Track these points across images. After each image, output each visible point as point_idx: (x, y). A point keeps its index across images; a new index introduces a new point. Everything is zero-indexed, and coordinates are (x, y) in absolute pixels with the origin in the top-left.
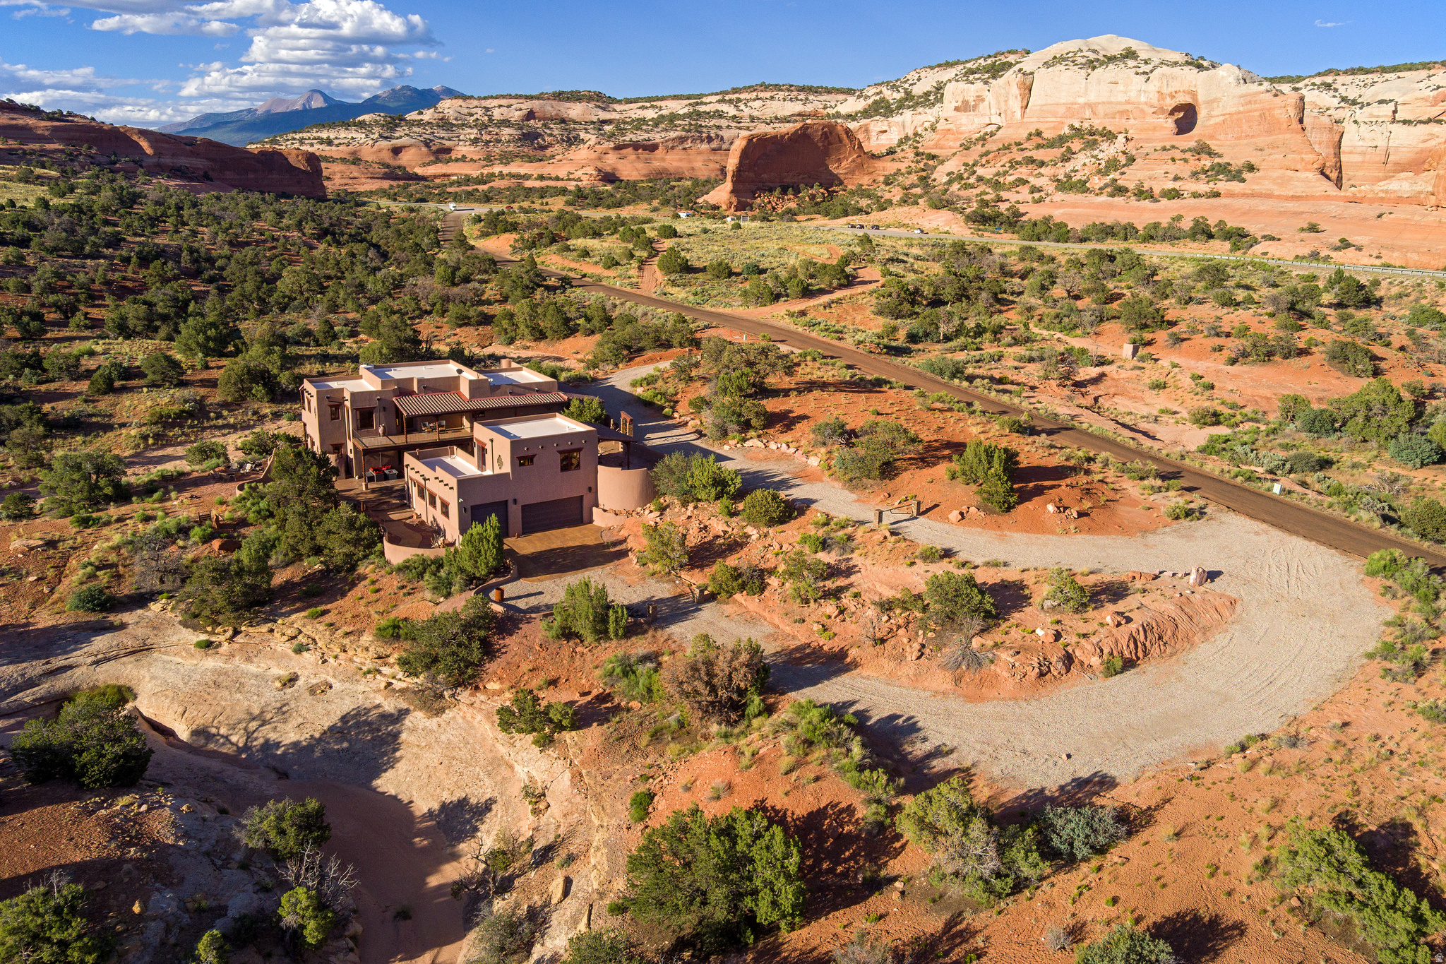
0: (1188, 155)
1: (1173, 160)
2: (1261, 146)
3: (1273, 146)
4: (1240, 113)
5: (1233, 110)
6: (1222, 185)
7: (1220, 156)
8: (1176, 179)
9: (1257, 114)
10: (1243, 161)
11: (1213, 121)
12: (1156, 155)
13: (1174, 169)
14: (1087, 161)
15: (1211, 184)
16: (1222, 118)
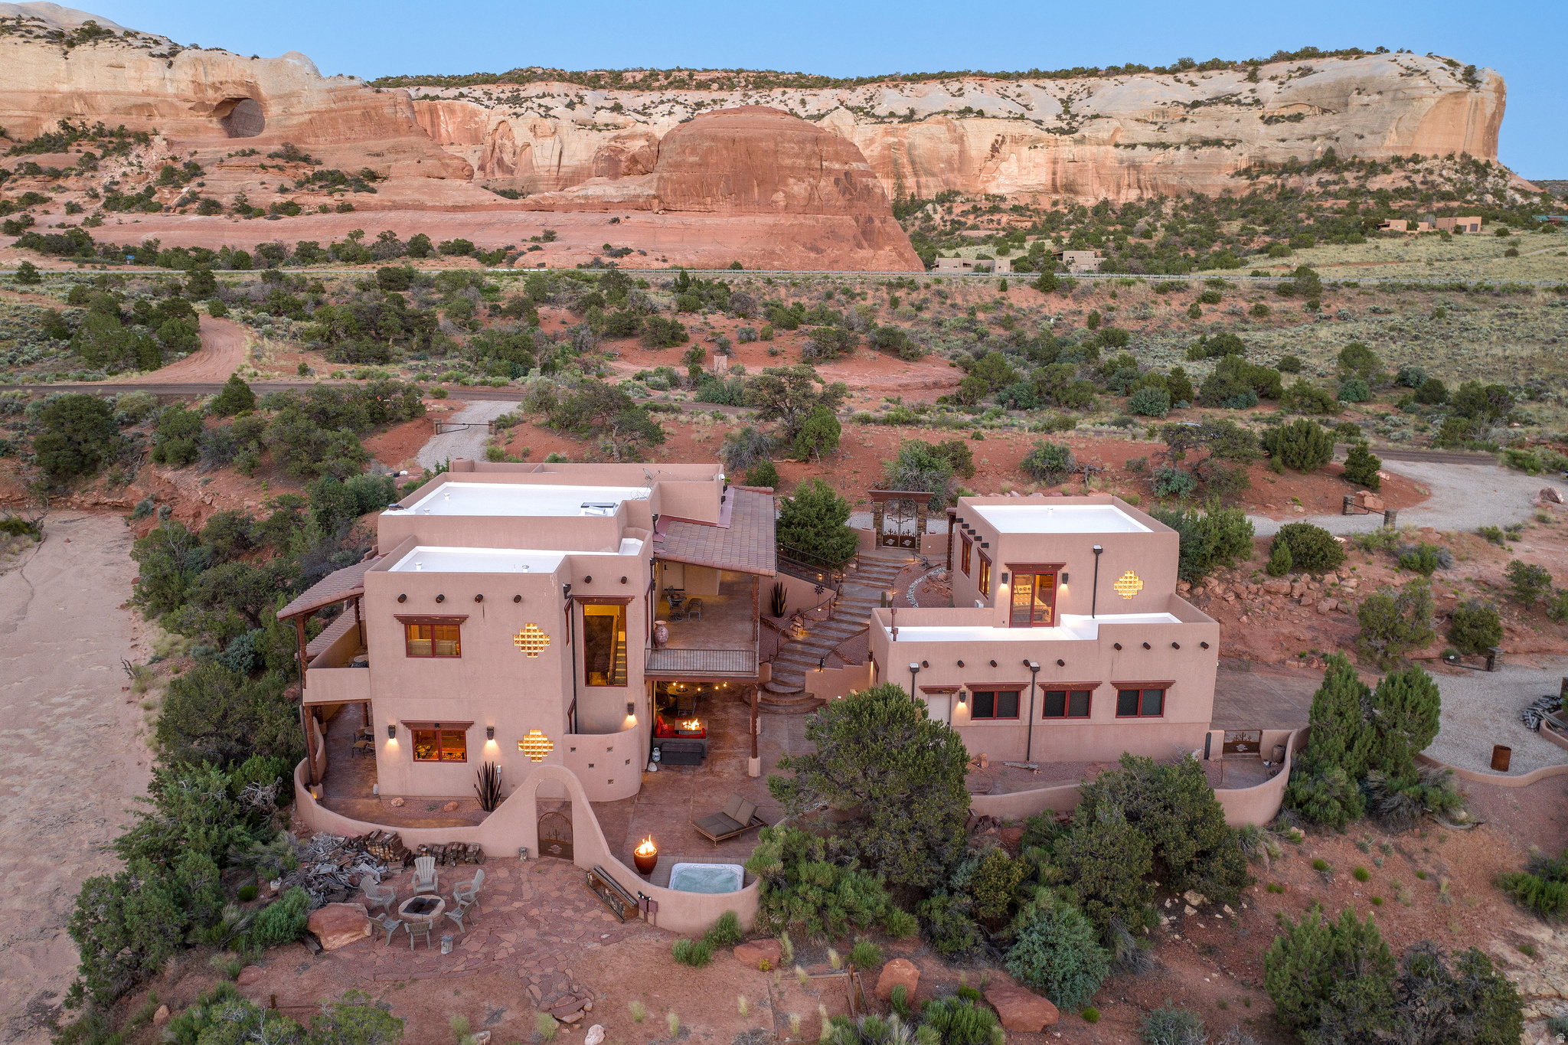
0: (280, 162)
1: (263, 167)
2: (377, 150)
3: (396, 150)
4: (332, 110)
5: (323, 107)
6: (351, 197)
7: (319, 163)
8: (283, 190)
9: (358, 112)
10: (360, 168)
11: (295, 121)
12: (235, 161)
13: (273, 179)
14: (128, 170)
15: (337, 196)
16: (307, 117)
